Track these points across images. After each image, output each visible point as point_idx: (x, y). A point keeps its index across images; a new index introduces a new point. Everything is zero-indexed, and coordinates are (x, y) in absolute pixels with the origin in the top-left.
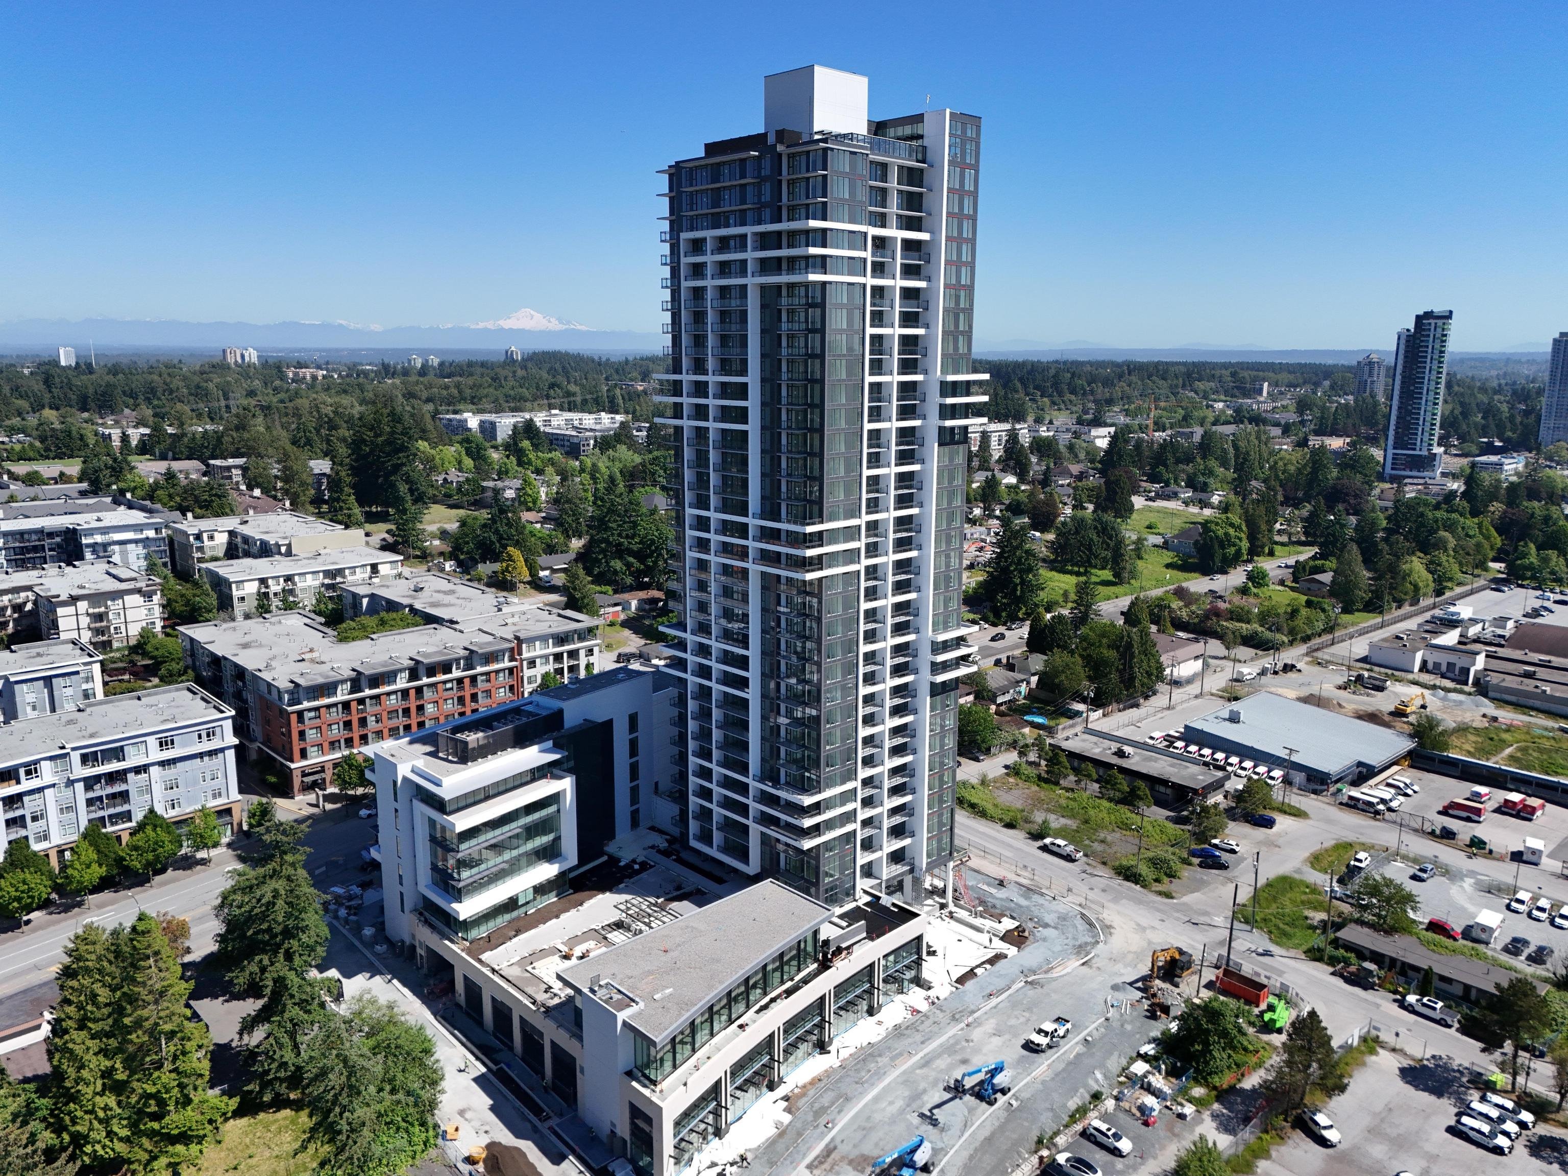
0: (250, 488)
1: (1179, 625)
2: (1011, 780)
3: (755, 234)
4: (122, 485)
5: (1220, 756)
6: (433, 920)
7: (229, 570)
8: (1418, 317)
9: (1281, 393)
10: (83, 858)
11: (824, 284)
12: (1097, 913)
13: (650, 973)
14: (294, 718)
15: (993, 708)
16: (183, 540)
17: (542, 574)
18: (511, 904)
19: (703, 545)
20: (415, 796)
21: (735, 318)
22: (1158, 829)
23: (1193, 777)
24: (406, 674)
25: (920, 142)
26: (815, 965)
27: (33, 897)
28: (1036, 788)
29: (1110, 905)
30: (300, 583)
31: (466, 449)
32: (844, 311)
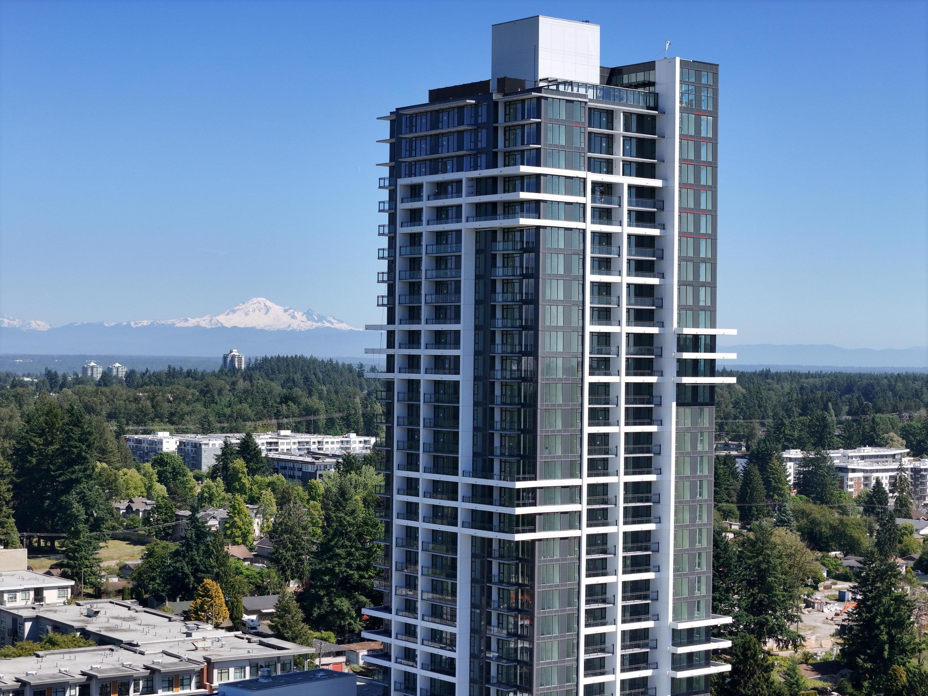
3: (470, 180)
11: (538, 228)
17: (246, 617)
19: (411, 511)
21: (451, 264)
24: (75, 691)
25: (652, 89)
31: (159, 474)
32: (561, 257)
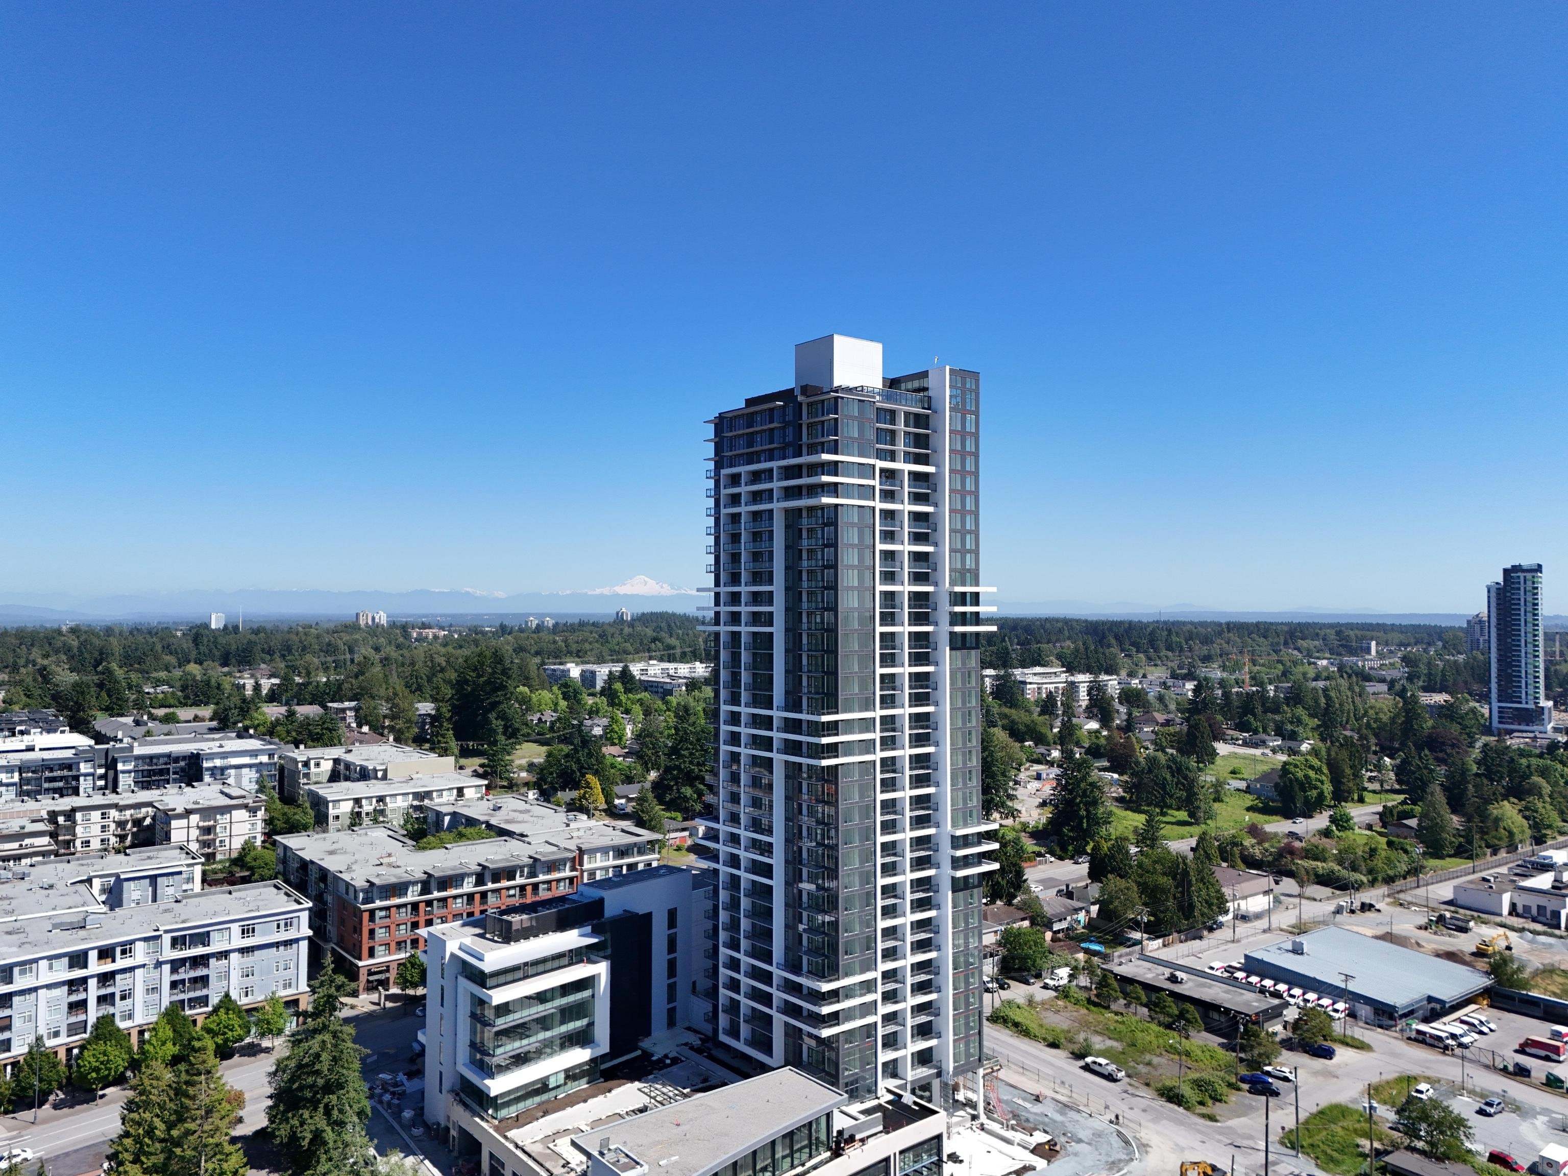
0: (360, 726)
1: (1251, 863)
2: (1060, 1003)
3: (780, 468)
4: (247, 723)
5: (1282, 987)
6: (468, 1101)
7: (329, 792)
8: (1506, 571)
9: (1391, 652)
10: (160, 1034)
11: (836, 506)
12: (1135, 1131)
13: (659, 1142)
14: (366, 916)
15: (1048, 935)
16: (293, 768)
17: (617, 802)
18: (542, 1087)
19: (735, 739)
20: (461, 974)
21: (765, 537)
22: (1208, 1054)
23: (1247, 1004)
24: (473, 879)
25: (926, 393)
26: (828, 1154)
27: (110, 1069)
28: (1086, 1011)
29: (1151, 1125)
30: (391, 804)
31: (564, 693)
32: (856, 529)
